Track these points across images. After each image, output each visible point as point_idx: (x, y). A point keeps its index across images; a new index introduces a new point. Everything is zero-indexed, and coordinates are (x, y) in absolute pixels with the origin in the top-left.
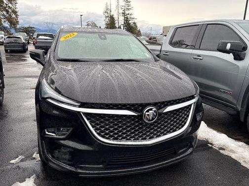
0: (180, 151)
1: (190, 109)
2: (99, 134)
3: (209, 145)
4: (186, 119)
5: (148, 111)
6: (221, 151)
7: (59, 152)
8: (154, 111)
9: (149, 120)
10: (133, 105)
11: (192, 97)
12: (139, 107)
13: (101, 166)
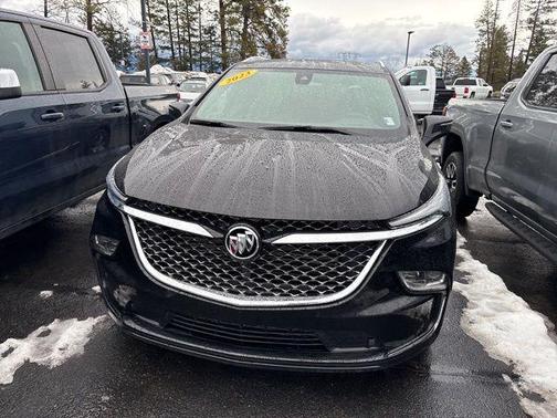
0: (337, 350)
1: (371, 254)
3: (505, 377)
4: (354, 275)
5: (234, 233)
6: (525, 402)
8: (250, 236)
9: (238, 254)
10: (211, 216)
11: (383, 225)
13: (157, 324)
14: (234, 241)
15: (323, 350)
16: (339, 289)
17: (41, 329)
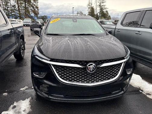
0: (113, 92)
1: (121, 66)
2: (61, 77)
3: (140, 91)
4: (118, 72)
6: (148, 96)
7: (42, 86)
8: (94, 66)
10: (81, 61)
11: (123, 58)
12: (84, 63)
13: (62, 96)
14: (90, 68)
15: (110, 94)
16: (115, 77)
17: (12, 106)
